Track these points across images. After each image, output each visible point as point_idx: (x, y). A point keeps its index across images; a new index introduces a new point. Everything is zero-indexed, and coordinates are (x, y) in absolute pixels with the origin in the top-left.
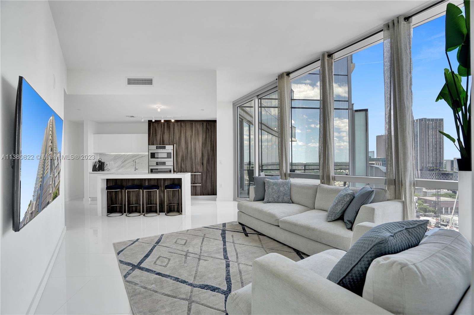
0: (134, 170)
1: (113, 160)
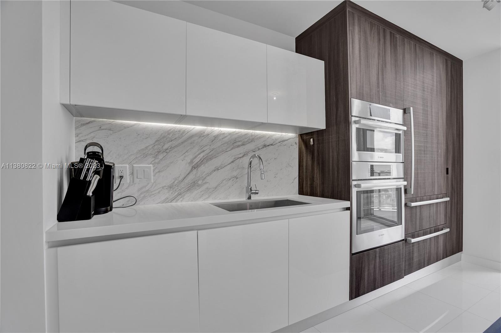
1: (151, 154)
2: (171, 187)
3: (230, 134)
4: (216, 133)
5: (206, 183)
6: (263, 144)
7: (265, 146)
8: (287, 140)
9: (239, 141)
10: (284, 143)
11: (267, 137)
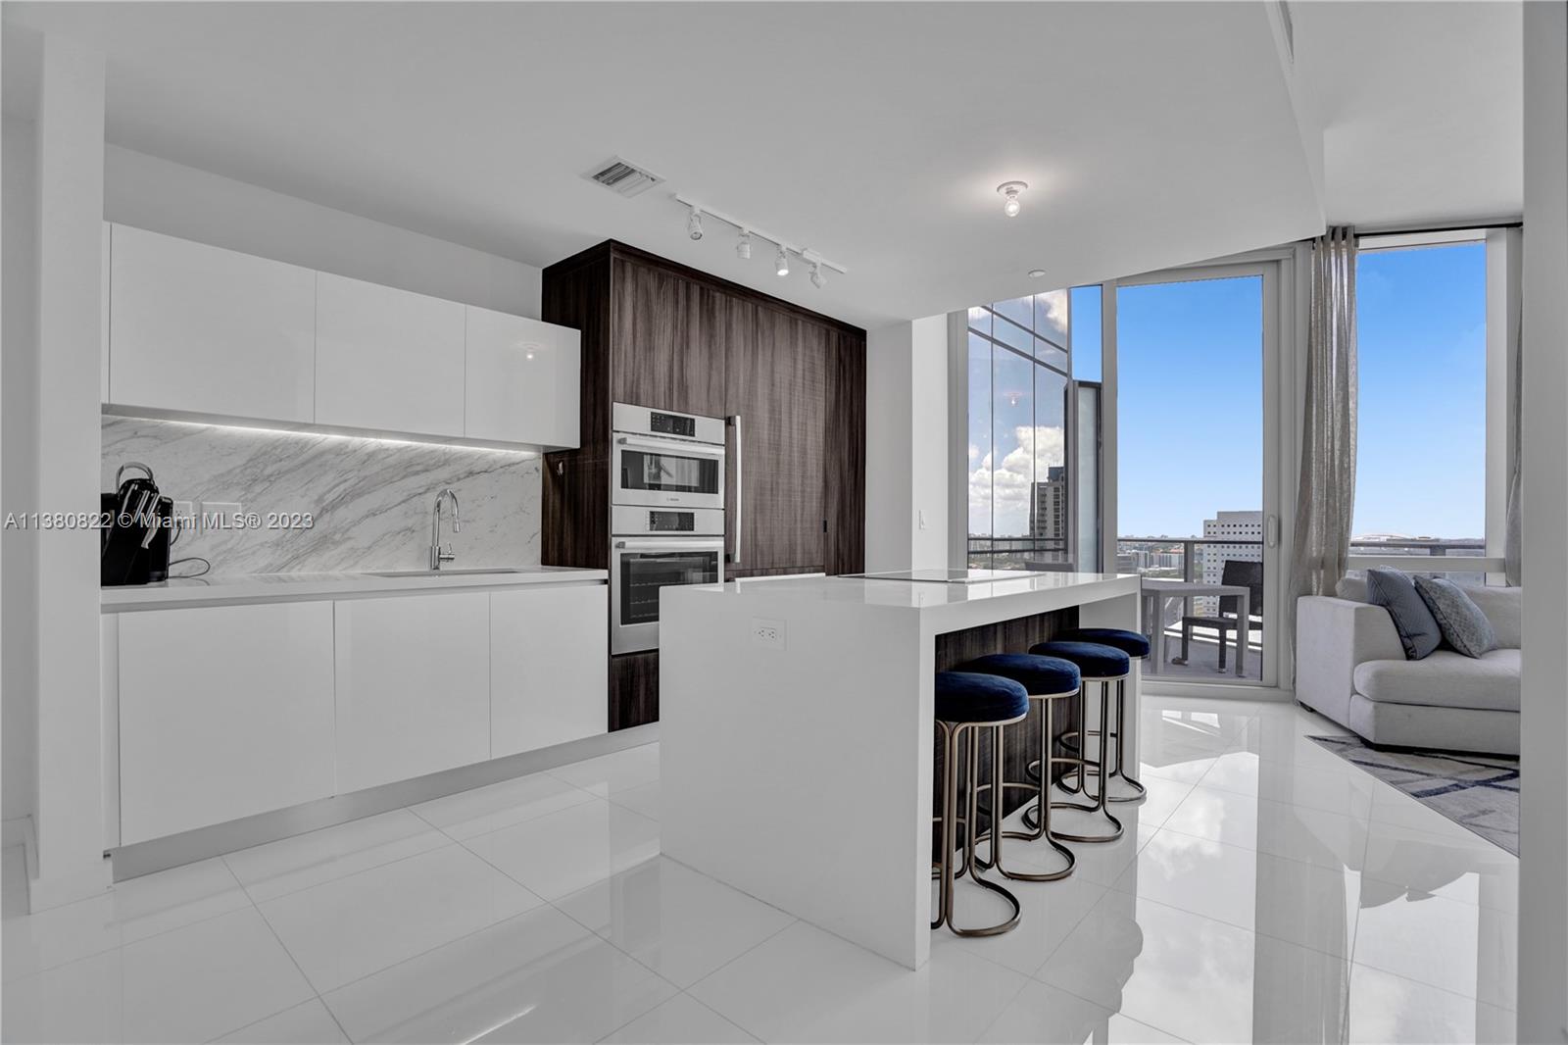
0: (426, 569)
1: (238, 484)
2: (277, 544)
3: (400, 450)
4: (371, 448)
5: (349, 538)
6: (467, 469)
7: (471, 474)
8: (518, 463)
9: (418, 464)
10: (513, 468)
11: (476, 457)
